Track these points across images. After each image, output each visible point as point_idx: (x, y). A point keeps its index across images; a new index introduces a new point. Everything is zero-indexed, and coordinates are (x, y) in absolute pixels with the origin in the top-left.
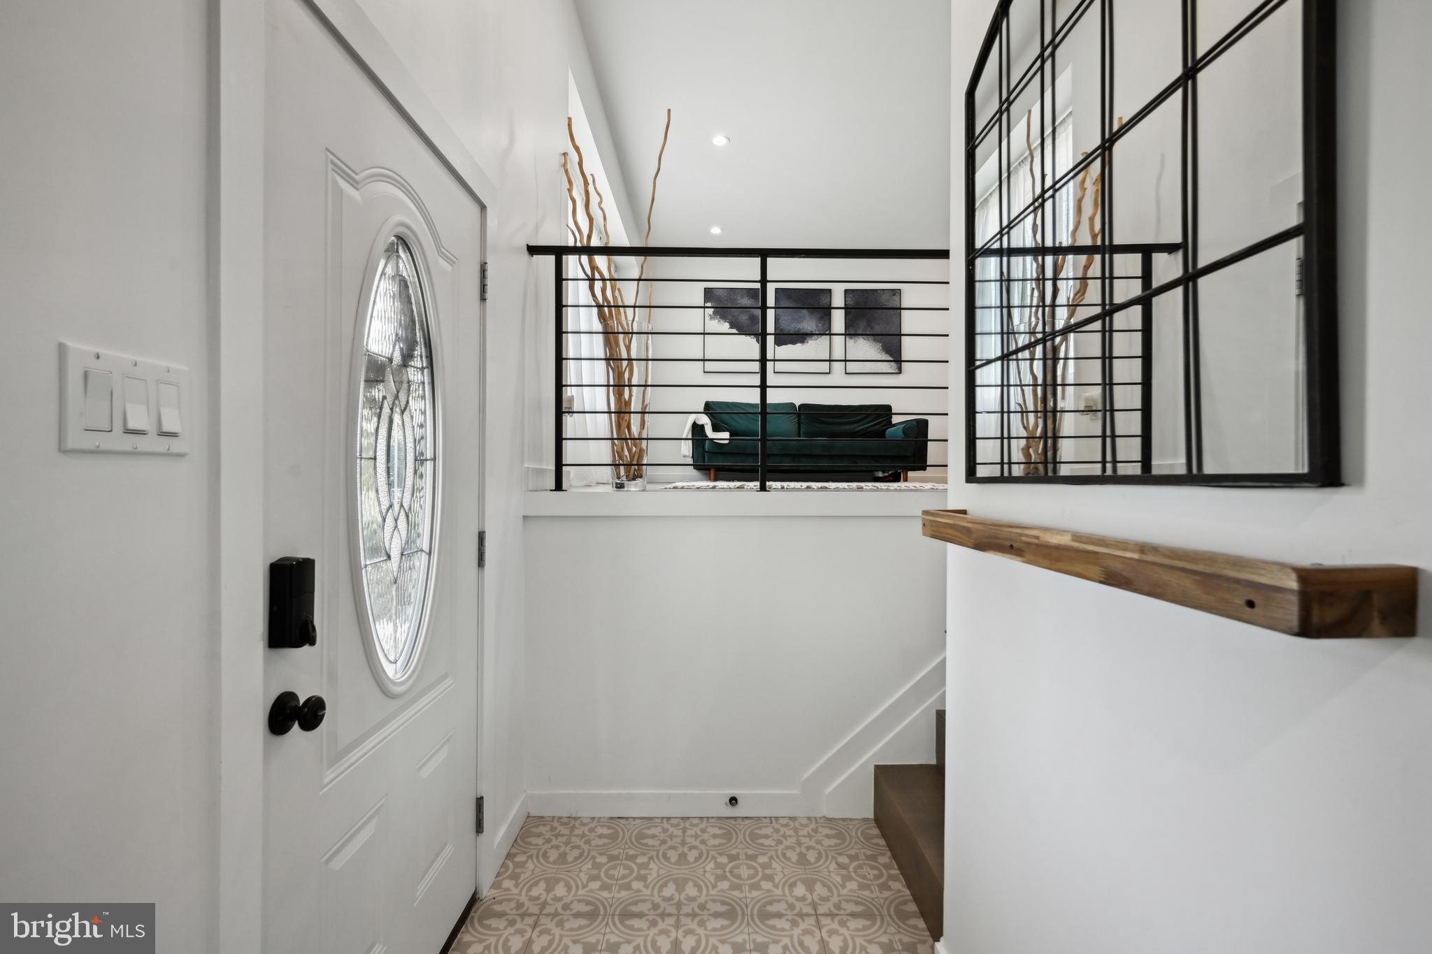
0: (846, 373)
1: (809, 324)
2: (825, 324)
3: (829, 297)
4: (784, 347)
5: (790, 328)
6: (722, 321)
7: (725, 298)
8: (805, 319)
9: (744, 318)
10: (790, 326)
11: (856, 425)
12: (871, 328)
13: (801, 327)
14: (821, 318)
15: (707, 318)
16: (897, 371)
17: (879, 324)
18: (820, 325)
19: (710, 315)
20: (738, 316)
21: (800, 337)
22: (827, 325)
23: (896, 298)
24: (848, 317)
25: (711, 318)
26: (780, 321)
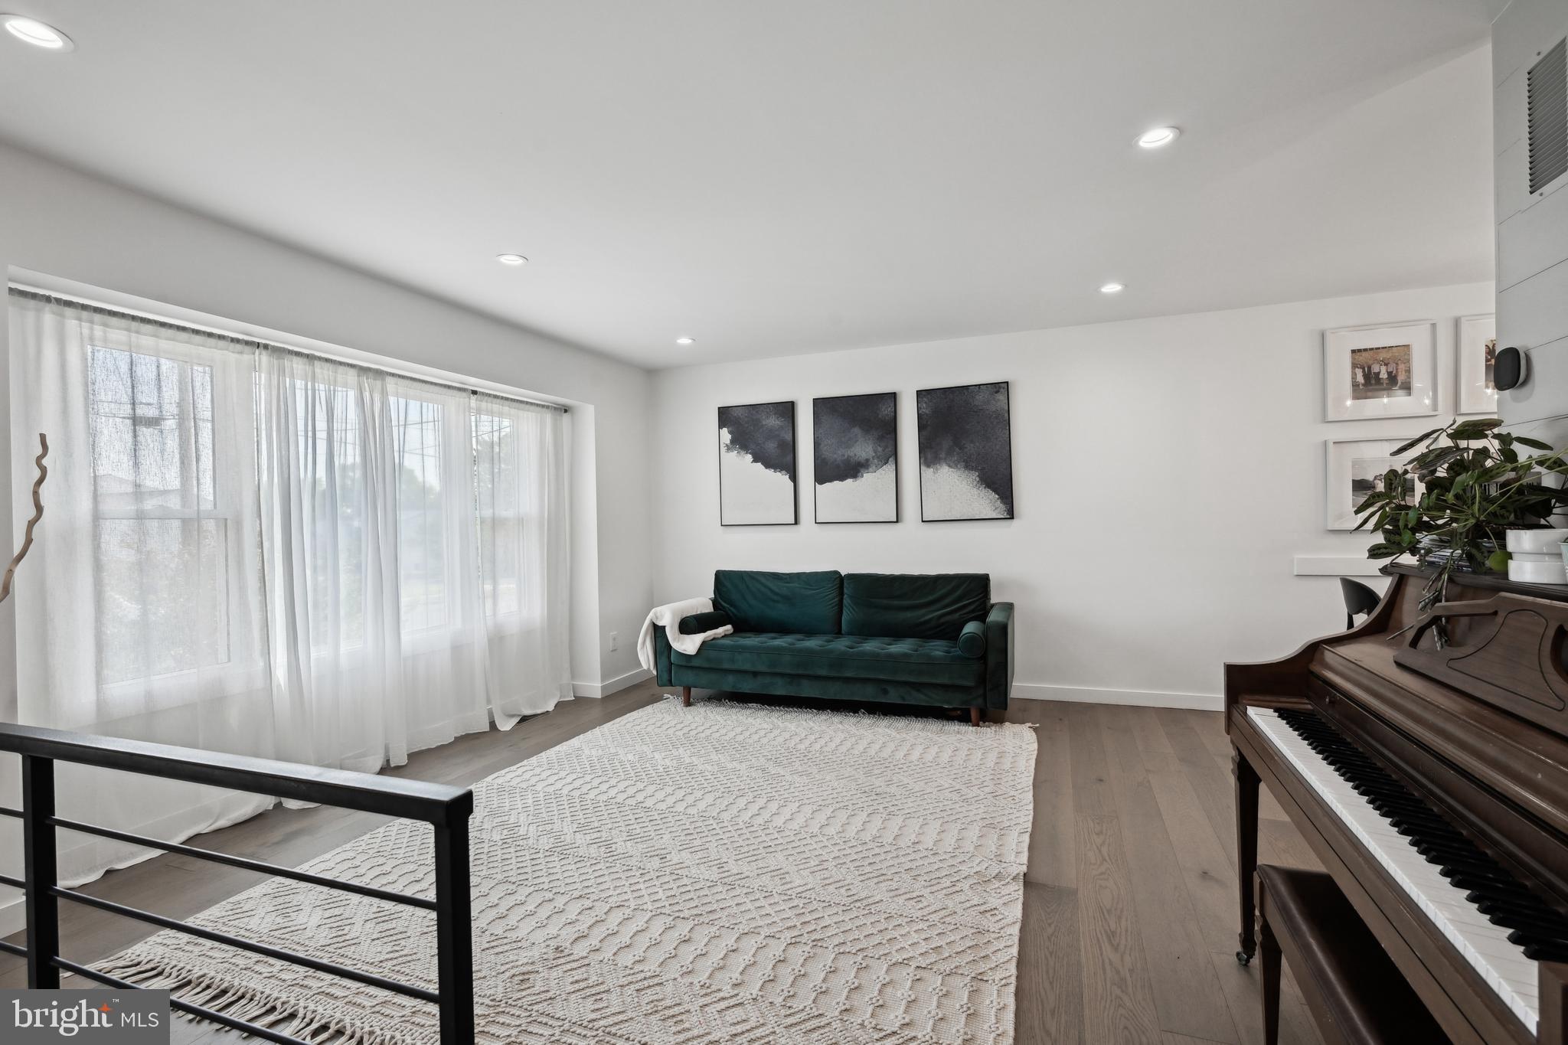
0: (923, 521)
1: (863, 449)
2: (886, 447)
3: (892, 405)
4: (827, 485)
5: (835, 456)
6: (743, 453)
7: (746, 419)
8: (857, 441)
9: (771, 446)
10: (837, 454)
11: (923, 611)
12: (960, 449)
13: (852, 454)
14: (881, 438)
15: (723, 449)
16: (1006, 515)
17: (972, 442)
18: (880, 449)
19: (727, 445)
20: (764, 443)
21: (851, 470)
22: (891, 448)
23: (1001, 397)
24: (924, 433)
25: (729, 449)
26: (822, 446)
